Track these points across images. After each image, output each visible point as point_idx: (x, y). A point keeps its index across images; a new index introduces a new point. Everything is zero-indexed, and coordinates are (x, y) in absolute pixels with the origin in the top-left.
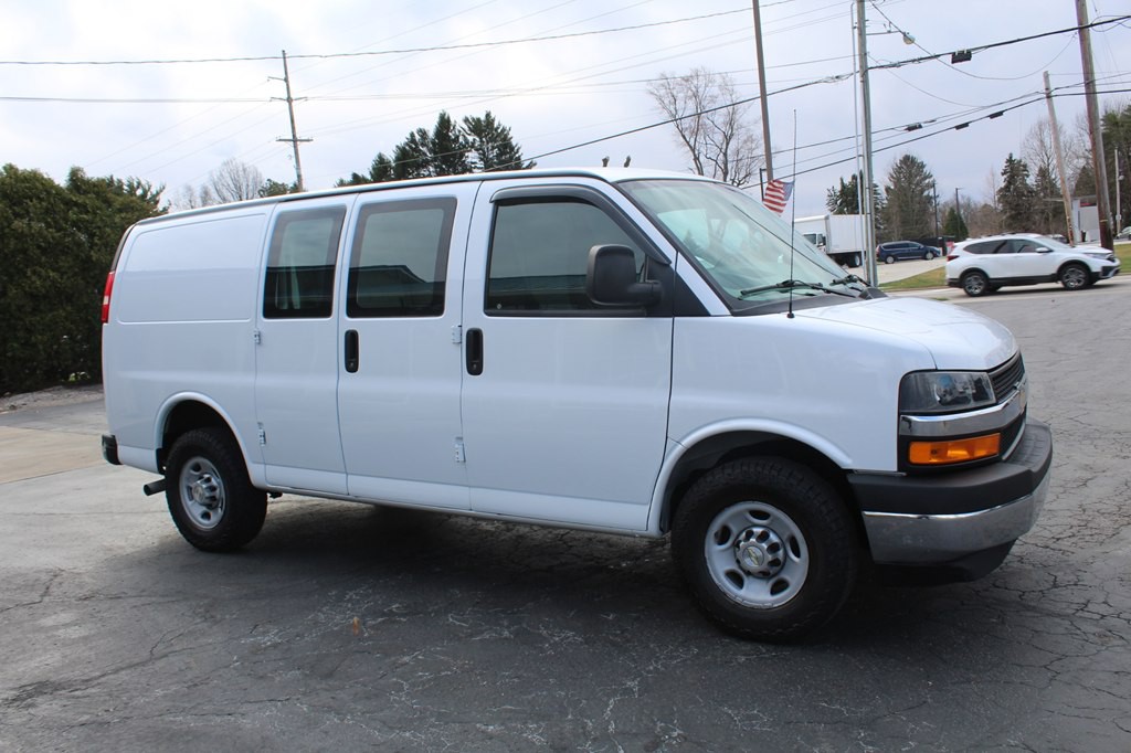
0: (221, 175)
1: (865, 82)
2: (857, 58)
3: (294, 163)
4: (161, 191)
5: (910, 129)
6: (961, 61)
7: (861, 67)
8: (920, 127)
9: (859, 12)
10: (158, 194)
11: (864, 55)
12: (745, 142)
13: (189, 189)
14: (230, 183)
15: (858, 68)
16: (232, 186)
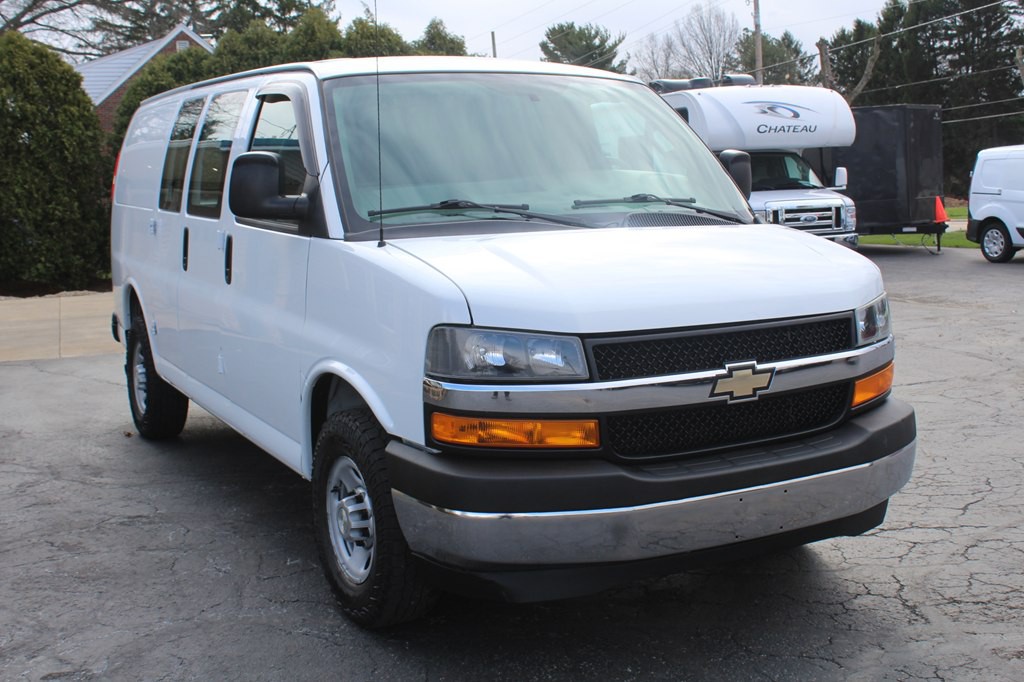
0: (690, 23)
3: (753, 10)
4: (620, 41)
10: (615, 45)
13: (652, 38)
14: (698, 31)
16: (701, 36)
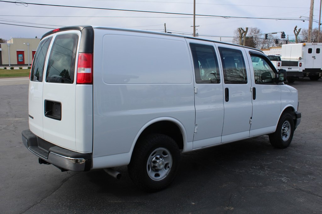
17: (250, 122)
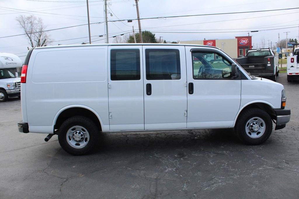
1: (107, 24)
2: (105, 18)
5: (100, 36)
6: (130, 22)
7: (106, 21)
8: (103, 36)
9: (105, 7)
11: (106, 18)
12: (45, 37)
15: (105, 21)
17: (185, 114)
